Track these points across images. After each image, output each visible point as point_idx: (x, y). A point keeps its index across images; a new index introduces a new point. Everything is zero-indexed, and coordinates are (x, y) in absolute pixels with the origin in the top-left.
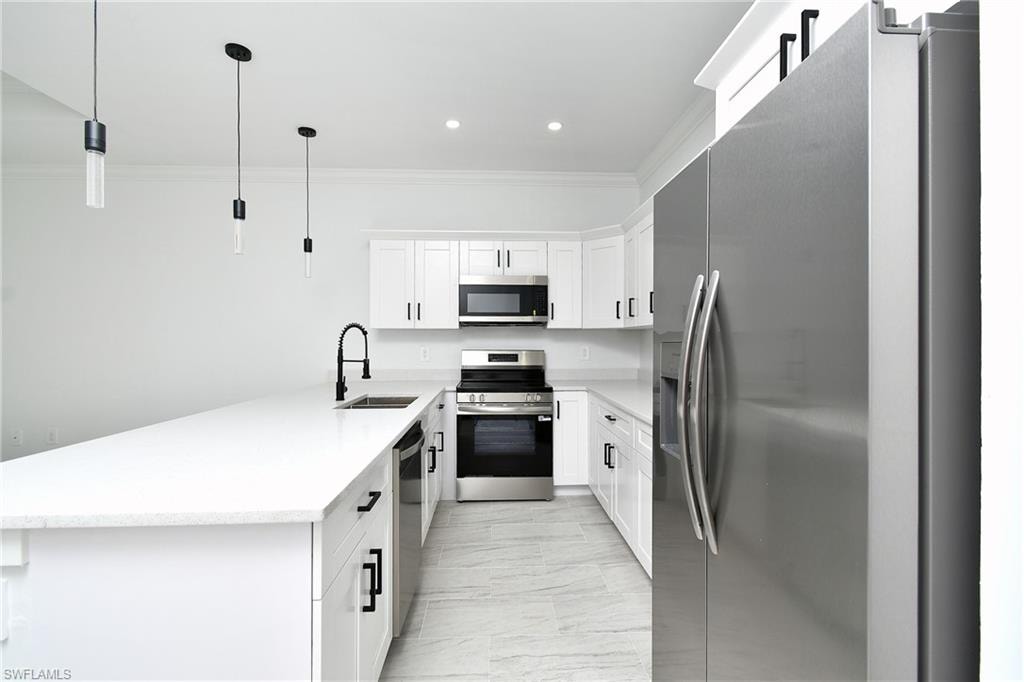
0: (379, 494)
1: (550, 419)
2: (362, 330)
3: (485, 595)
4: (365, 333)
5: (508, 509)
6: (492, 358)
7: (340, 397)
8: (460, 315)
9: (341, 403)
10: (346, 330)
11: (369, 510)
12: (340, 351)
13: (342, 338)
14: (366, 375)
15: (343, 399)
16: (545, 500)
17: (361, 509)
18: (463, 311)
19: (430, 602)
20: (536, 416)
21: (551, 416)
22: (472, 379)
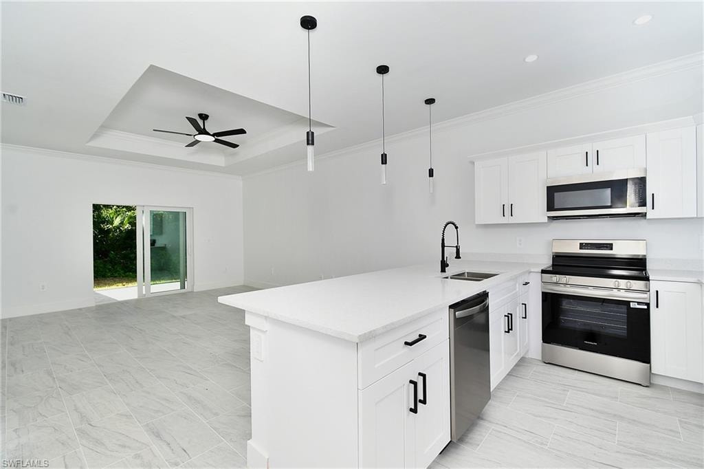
0: (425, 337)
1: (646, 307)
2: (455, 225)
3: (542, 444)
4: (457, 228)
5: (593, 382)
6: (582, 246)
7: (443, 270)
8: (548, 211)
9: (444, 275)
10: (446, 225)
11: (411, 345)
12: (443, 240)
13: (444, 231)
14: (458, 257)
15: (445, 272)
16: (640, 385)
17: (406, 343)
18: (550, 207)
19: (493, 429)
20: (629, 302)
21: (648, 305)
22: (563, 264)
